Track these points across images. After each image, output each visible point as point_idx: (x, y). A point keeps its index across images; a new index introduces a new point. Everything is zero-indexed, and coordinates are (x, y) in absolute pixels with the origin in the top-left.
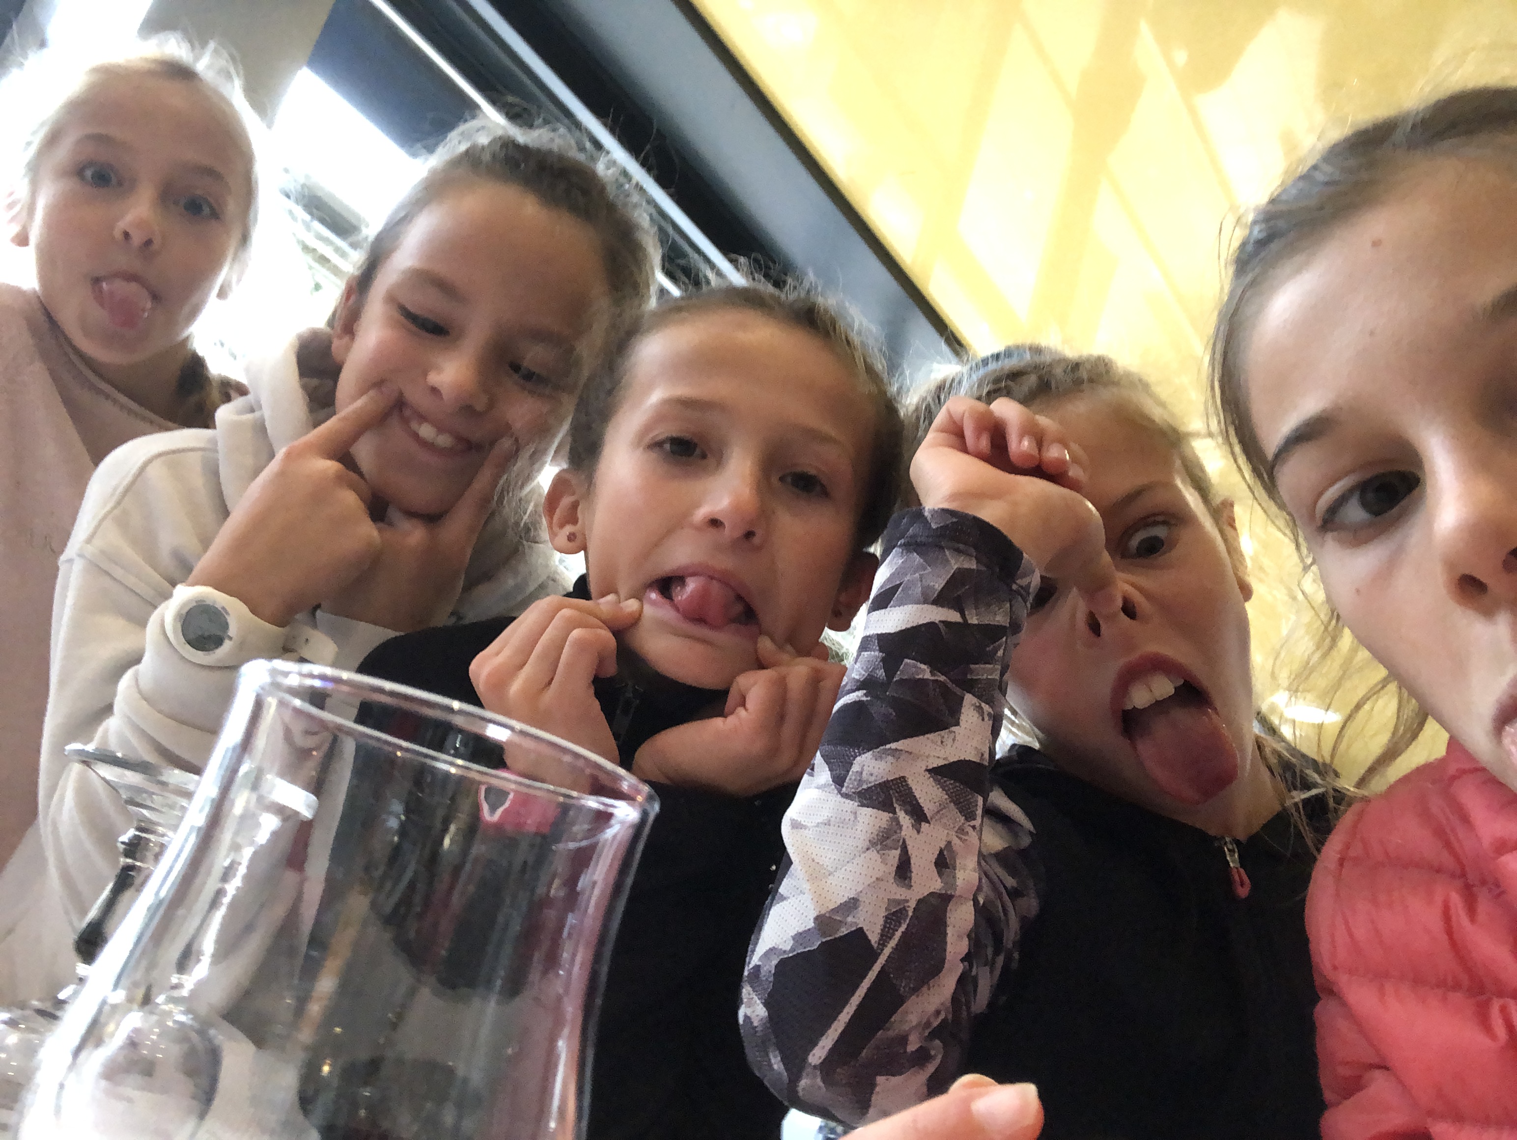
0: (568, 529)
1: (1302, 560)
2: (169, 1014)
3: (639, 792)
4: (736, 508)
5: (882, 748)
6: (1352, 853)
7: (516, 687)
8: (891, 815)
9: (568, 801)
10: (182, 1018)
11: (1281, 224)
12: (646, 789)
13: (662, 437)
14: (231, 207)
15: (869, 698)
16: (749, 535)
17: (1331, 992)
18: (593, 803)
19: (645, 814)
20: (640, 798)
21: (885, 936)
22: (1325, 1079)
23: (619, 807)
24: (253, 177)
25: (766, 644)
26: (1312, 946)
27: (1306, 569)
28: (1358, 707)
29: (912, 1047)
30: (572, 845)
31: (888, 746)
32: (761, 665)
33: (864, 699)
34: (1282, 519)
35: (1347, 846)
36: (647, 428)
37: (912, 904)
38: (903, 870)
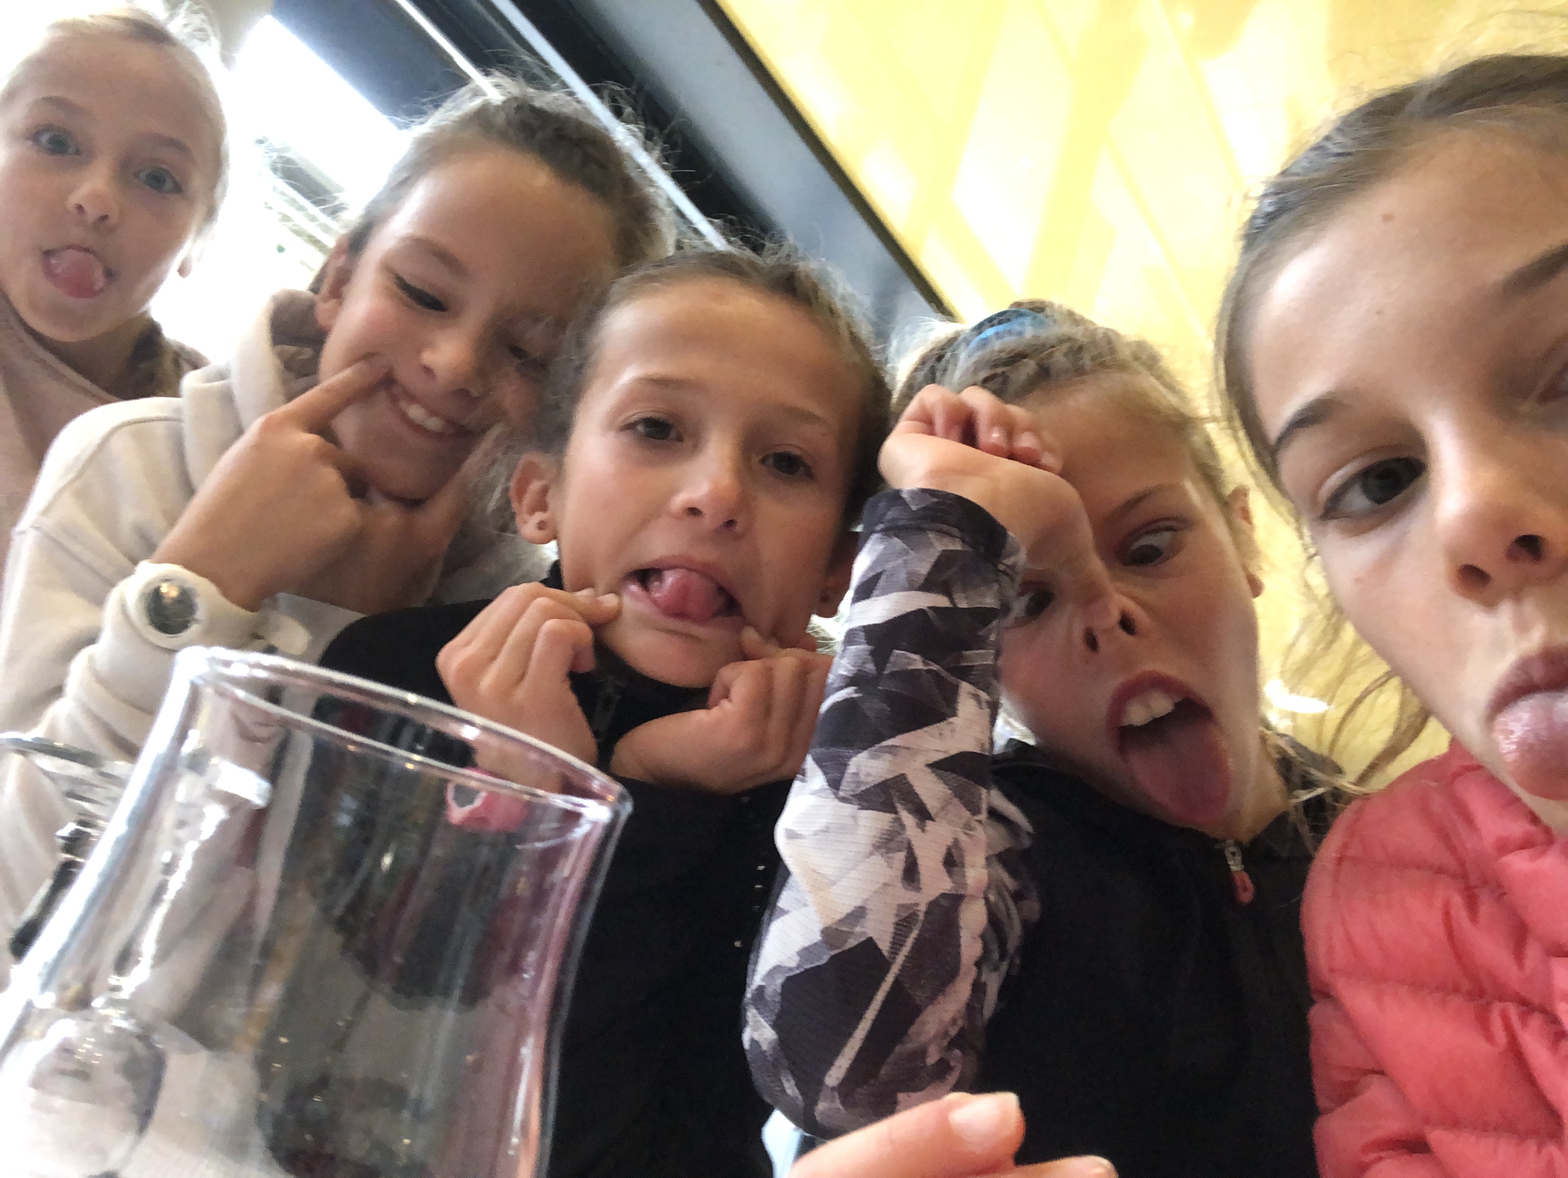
0: (539, 516)
1: (1305, 548)
2: (106, 1018)
3: (610, 792)
4: (715, 497)
5: (877, 746)
6: (1351, 852)
7: (488, 681)
8: (893, 816)
9: (535, 800)
10: (124, 1024)
11: (1291, 197)
12: (618, 788)
13: (633, 419)
14: (197, 182)
15: (861, 695)
16: (730, 523)
17: (1327, 995)
18: (560, 801)
19: (616, 814)
20: (611, 798)
21: (897, 945)
22: (1319, 1085)
23: (588, 807)
24: (223, 149)
25: (750, 636)
26: (1308, 948)
27: (1310, 558)
28: (1359, 701)
29: (932, 1058)
30: (539, 845)
31: (885, 743)
32: (745, 656)
33: (855, 695)
34: (1285, 507)
35: (1345, 846)
36: (620, 409)
37: (923, 908)
38: (911, 873)
